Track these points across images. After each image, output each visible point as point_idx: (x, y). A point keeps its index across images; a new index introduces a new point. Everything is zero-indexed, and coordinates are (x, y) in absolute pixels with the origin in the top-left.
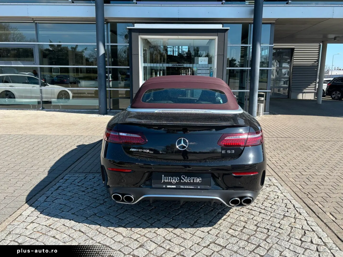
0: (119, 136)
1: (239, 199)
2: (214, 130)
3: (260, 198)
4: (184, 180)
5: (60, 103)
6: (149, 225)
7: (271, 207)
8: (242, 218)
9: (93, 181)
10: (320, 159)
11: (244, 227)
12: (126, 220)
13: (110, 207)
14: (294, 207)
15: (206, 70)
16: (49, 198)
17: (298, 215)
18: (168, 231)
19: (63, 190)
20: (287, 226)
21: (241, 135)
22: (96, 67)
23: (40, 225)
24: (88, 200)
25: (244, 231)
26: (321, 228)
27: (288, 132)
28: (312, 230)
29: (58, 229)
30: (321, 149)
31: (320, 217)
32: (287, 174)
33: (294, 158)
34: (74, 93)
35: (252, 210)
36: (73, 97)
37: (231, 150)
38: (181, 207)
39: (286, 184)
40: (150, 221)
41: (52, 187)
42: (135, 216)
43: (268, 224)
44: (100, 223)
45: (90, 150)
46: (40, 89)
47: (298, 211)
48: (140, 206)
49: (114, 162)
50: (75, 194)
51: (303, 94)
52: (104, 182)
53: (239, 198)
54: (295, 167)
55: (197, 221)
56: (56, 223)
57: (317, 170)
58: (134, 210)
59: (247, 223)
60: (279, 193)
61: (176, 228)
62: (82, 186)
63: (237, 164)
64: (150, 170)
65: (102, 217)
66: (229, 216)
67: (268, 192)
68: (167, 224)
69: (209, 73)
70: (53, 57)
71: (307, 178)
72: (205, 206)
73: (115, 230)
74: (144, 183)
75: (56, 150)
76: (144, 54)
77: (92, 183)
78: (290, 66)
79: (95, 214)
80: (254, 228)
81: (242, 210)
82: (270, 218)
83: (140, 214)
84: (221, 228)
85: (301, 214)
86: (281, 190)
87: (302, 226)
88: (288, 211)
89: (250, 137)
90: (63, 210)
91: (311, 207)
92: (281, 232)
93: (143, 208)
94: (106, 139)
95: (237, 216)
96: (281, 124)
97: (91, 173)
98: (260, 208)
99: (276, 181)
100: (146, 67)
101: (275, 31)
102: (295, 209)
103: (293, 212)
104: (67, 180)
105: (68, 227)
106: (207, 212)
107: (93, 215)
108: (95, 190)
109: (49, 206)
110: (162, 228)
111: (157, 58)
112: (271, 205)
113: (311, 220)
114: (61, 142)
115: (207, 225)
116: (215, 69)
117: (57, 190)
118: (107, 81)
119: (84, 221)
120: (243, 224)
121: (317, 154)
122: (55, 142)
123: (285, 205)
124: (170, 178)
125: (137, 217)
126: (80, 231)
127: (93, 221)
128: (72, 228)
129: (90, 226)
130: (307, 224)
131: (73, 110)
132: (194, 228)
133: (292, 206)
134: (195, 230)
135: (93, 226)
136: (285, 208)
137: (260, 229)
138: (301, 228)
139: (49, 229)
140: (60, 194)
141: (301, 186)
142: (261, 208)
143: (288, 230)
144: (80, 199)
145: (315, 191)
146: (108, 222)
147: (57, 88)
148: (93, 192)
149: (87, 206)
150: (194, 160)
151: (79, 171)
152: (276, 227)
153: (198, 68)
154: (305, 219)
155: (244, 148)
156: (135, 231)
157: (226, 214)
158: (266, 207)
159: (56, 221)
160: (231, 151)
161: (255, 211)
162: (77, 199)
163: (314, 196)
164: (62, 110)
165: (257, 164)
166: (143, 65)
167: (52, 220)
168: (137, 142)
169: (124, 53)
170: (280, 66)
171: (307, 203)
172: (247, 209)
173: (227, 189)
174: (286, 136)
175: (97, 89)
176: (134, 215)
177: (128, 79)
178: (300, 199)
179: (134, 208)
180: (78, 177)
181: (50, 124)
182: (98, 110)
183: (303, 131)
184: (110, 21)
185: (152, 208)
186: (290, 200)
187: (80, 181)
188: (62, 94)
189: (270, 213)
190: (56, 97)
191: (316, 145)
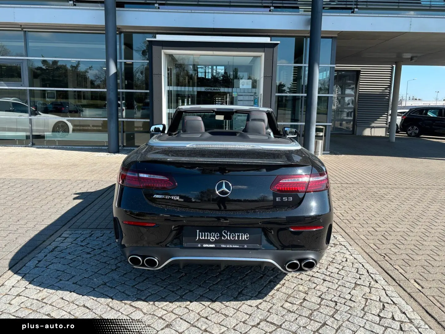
0: (139, 177)
1: (298, 262)
2: (264, 170)
3: (323, 261)
4: (226, 237)
5: (56, 137)
6: (178, 297)
7: (338, 273)
8: (301, 288)
9: (102, 240)
10: (398, 211)
11: (304, 299)
12: (146, 292)
13: (125, 274)
14: (368, 273)
15: (250, 97)
16: (41, 262)
17: (373, 283)
18: (204, 305)
19: (60, 251)
20: (360, 298)
21: (301, 177)
22: (105, 90)
23: (30, 299)
24: (95, 264)
25: (304, 304)
26: (404, 300)
27: (354, 177)
28: (392, 303)
29: (54, 304)
30: (398, 199)
31: (402, 285)
32: (356, 230)
33: (365, 209)
34: (74, 126)
35: (314, 277)
36: (74, 130)
37: (288, 196)
38: (220, 274)
39: (356, 243)
40: (179, 292)
41: (45, 248)
42: (159, 286)
43: (335, 295)
44: (111, 296)
45: (97, 198)
46: (29, 119)
47: (374, 278)
48: (166, 273)
49: (131, 213)
50: (77, 256)
51: (371, 129)
52: (117, 240)
53: (299, 260)
54: (366, 220)
55: (241, 291)
56: (51, 295)
57: (395, 225)
58: (158, 277)
59: (307, 294)
60: (347, 255)
61: (214, 301)
63: (296, 215)
64: (180, 224)
65: (114, 288)
66: (283, 285)
67: (333, 253)
68: (202, 296)
69: (253, 101)
70: (46, 78)
71: (383, 236)
72: (251, 271)
73: (132, 305)
74: (172, 242)
76: (168, 74)
77: (100, 242)
78: (355, 93)
79: (105, 284)
80: (317, 301)
81: (300, 277)
82: (338, 287)
83: (166, 283)
84: (274, 301)
85: (377, 282)
86: (349, 250)
87: (379, 298)
88: (360, 278)
89: (312, 179)
90: (61, 279)
91: (389, 272)
92: (352, 306)
93: (169, 276)
94: (120, 182)
95: (295, 285)
96: (346, 167)
97: (98, 229)
98: (324, 274)
99: (342, 239)
100: (171, 91)
101: (338, 47)
102: (370, 275)
103: (367, 280)
104: (66, 238)
105: (68, 302)
106: (254, 280)
107: (102, 284)
108: (104, 251)
109: (42, 274)
110: (196, 301)
111: (184, 81)
112: (338, 270)
113: (391, 290)
115: (255, 297)
116: (261, 94)
117: (52, 251)
118: (119, 110)
119: (90, 293)
120: (303, 295)
121: (393, 205)
122: (49, 189)
123: (357, 270)
124: (208, 235)
125: (162, 287)
126: (84, 306)
127: (103, 293)
128: (73, 302)
129: (98, 299)
130: (386, 295)
131: (74, 147)
132: (238, 301)
133: (365, 272)
134: (240, 304)
135: (102, 300)
136: (357, 274)
137: (325, 302)
138: (378, 300)
139: (42, 304)
140: (57, 257)
141: (375, 245)
142: (326, 275)
143: (362, 303)
144: (83, 263)
145: (393, 252)
146: (123, 294)
147: (53, 119)
148: (101, 254)
149: (94, 273)
150: (239, 210)
151: (82, 226)
152: (346, 299)
153: (239, 94)
154: (382, 288)
155: (305, 194)
156: (159, 305)
157: (280, 283)
158: (332, 272)
159: (51, 294)
160: (288, 199)
161: (318, 278)
162: (80, 263)
163: (393, 259)
164: (58, 147)
165: (321, 215)
166: (168, 88)
167: (46, 292)
168: (163, 186)
169: (140, 74)
170: (342, 93)
171: (384, 268)
172: (308, 275)
173: (283, 249)
174: (353, 182)
175: (106, 119)
176: (157, 285)
177: (147, 107)
178: (374, 262)
179: (157, 275)
180: (81, 235)
181: (43, 165)
182: (106, 148)
183: (374, 175)
184: (125, 30)
185: (182, 274)
186: (363, 264)
187: (84, 240)
188: (59, 126)
189: (337, 281)
190: (51, 129)
191: (391, 193)
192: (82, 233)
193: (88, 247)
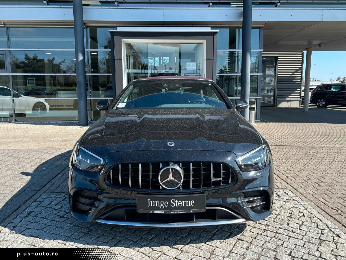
5: (35, 115)
7: (300, 229)
8: (269, 246)
10: (333, 168)
13: (98, 237)
14: (328, 227)
15: (195, 76)
16: (16, 228)
17: (336, 238)
19: (35, 216)
20: (329, 255)
22: (75, 74)
24: (68, 228)
27: (286, 140)
30: (328, 157)
32: (302, 186)
33: (303, 167)
34: (50, 105)
36: (50, 109)
39: (306, 197)
41: (21, 213)
43: (304, 252)
46: (12, 100)
47: (335, 232)
50: (51, 221)
51: (288, 102)
54: (308, 177)
57: (335, 179)
59: (277, 252)
60: (302, 210)
62: (61, 209)
67: (289, 208)
71: (328, 190)
75: (29, 166)
76: (127, 59)
78: (275, 74)
81: (265, 234)
82: (305, 244)
85: (339, 237)
86: (303, 205)
88: (322, 234)
95: (262, 242)
96: (277, 132)
98: (286, 230)
99: (293, 195)
100: (130, 73)
102: (330, 230)
103: (330, 235)
104: (41, 202)
109: (16, 240)
112: (299, 225)
114: (35, 156)
115: (227, 257)
117: (27, 216)
120: (273, 254)
121: (327, 162)
122: (27, 157)
123: (316, 224)
131: (50, 122)
133: (324, 227)
136: (318, 229)
140: (31, 222)
141: (325, 200)
142: (289, 231)
144: (57, 227)
145: (343, 205)
147: (33, 100)
149: (67, 237)
151: (56, 191)
152: (316, 256)
153: (186, 74)
158: (294, 228)
161: (282, 234)
162: (54, 227)
164: (37, 122)
166: (127, 71)
171: (341, 221)
172: (271, 231)
174: (286, 144)
175: (77, 98)
178: (330, 216)
179: (129, 237)
180: (55, 199)
181: (23, 137)
182: (77, 122)
183: (301, 137)
184: (90, 25)
185: (153, 236)
186: (320, 218)
187: (58, 203)
188: (38, 106)
189: (301, 237)
190: (31, 108)
191: (321, 152)
192: (56, 197)
193: (61, 211)
